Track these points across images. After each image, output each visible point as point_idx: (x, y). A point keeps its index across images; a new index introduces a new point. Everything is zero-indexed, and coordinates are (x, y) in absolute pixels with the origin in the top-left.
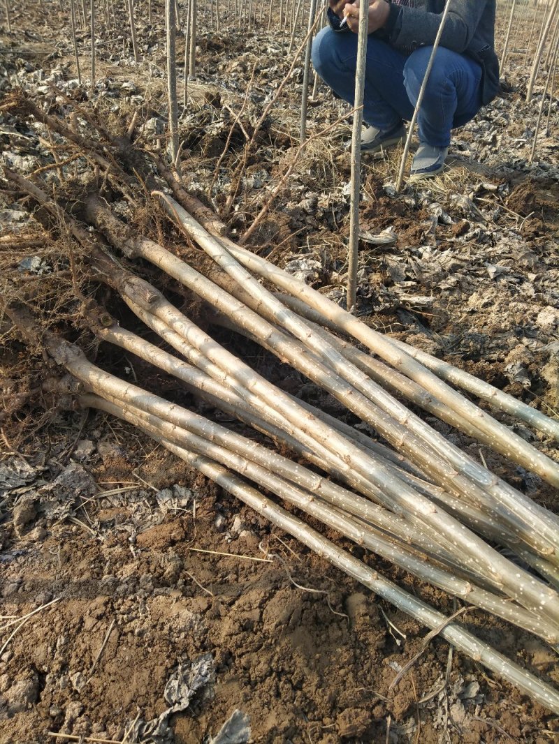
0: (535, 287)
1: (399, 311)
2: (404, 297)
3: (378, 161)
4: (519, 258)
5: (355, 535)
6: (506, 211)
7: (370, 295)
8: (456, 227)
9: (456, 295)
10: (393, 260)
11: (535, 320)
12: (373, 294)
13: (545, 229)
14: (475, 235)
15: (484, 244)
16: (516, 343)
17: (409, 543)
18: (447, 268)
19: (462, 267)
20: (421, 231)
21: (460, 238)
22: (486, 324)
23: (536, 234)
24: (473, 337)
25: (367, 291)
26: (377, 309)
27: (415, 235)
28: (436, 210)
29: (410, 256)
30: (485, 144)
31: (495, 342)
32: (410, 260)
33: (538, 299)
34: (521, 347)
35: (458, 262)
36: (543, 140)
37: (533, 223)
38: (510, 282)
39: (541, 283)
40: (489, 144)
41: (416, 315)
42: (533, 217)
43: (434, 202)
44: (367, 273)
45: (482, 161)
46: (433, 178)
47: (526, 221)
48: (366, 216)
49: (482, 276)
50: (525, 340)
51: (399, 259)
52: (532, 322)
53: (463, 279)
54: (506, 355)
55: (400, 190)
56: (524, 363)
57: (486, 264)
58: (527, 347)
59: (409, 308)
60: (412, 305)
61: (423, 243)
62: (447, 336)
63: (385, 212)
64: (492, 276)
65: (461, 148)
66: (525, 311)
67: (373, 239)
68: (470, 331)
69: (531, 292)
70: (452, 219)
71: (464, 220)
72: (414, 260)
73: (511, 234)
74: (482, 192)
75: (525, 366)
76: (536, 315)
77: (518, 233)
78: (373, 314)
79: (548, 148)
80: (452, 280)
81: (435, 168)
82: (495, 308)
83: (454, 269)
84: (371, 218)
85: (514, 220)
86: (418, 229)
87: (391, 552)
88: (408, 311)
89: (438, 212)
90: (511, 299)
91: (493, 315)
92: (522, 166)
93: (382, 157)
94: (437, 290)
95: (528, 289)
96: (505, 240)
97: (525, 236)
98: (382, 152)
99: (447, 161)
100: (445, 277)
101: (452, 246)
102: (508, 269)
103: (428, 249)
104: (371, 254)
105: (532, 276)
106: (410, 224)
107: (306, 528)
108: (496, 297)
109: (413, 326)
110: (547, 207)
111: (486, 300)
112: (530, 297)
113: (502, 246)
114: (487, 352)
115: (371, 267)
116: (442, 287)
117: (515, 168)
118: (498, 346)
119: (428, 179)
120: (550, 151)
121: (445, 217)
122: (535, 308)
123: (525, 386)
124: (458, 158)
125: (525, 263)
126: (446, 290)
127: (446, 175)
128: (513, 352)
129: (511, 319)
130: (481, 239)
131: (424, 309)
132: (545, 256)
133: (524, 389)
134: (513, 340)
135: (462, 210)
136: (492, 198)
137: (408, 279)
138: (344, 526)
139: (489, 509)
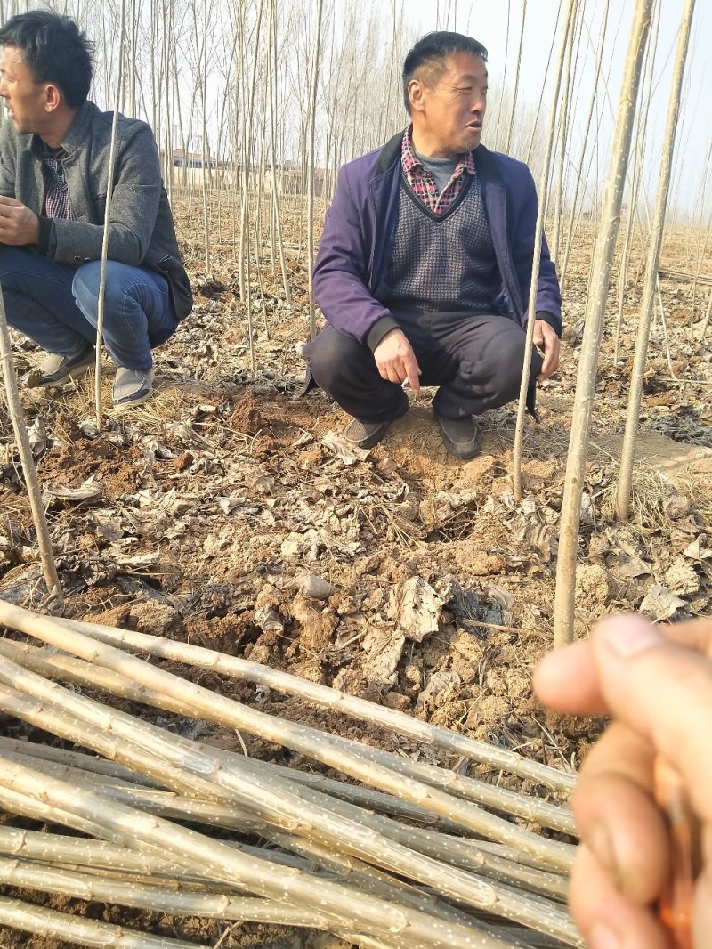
0: (274, 514)
1: (119, 578)
2: (123, 559)
3: (69, 393)
4: (252, 484)
5: (80, 890)
6: (232, 433)
7: (77, 567)
8: (178, 460)
9: (187, 542)
10: (103, 516)
11: (279, 553)
12: (81, 565)
13: (277, 447)
14: (201, 467)
15: (214, 474)
16: (262, 584)
17: (149, 874)
18: (172, 513)
19: (191, 507)
20: (135, 473)
21: (185, 473)
22: (227, 569)
23: (268, 453)
24: (214, 589)
25: (74, 561)
26: (90, 582)
27: (129, 479)
28: (151, 444)
29: (124, 507)
30: (200, 357)
31: (239, 587)
32: (125, 511)
33: (279, 527)
34: (268, 588)
35: (185, 503)
36: (264, 344)
37: (263, 442)
38: (248, 514)
39: (282, 508)
40: (205, 356)
41: (142, 578)
42: (261, 435)
43: (147, 434)
44: (73, 537)
45: (199, 377)
46: (142, 406)
47: (256, 440)
48: (62, 466)
49: (216, 513)
50: (270, 578)
51: (110, 512)
52: (277, 555)
53: (193, 522)
54: (255, 600)
55: (102, 426)
56: (274, 605)
57: (218, 498)
58: (274, 585)
59: (131, 571)
60: (133, 567)
61: (140, 487)
62: (185, 594)
63: (85, 457)
64: (227, 511)
65: (172, 365)
66: (268, 544)
67: (73, 494)
68: (210, 582)
69: (271, 521)
70: (172, 451)
71: (187, 451)
72: (129, 510)
73: (241, 457)
74: (201, 415)
75: (275, 609)
76: (279, 546)
77: (250, 456)
78: (85, 590)
79: (271, 352)
80: (179, 525)
81: (141, 394)
82: (235, 547)
83: (181, 512)
84: (69, 467)
85: (242, 441)
86: (131, 471)
87: (129, 895)
88: (131, 575)
89: (154, 446)
90: (251, 533)
91: (233, 556)
92: (244, 378)
93: (74, 388)
94: (165, 541)
95: (267, 518)
96: (235, 466)
97: (257, 458)
98: (72, 383)
99: (155, 385)
100: (171, 524)
101: (175, 484)
102: (242, 499)
103: (146, 493)
104: (75, 513)
105: (271, 502)
106: (119, 467)
107: (19, 907)
108: (233, 535)
109: (141, 592)
110: (275, 420)
111: (223, 542)
112: (271, 526)
113: (233, 473)
114: (234, 602)
115: (76, 530)
116: (170, 537)
117: (236, 382)
118: (244, 592)
119: (135, 408)
120: (274, 355)
121: (163, 450)
122: (279, 538)
123: (277, 633)
124: (169, 378)
125: (261, 489)
126: (174, 539)
127: (157, 401)
128: (260, 595)
129: (252, 557)
130: (209, 470)
131: (152, 569)
132: (282, 476)
133: (277, 636)
134: (259, 581)
135: (181, 440)
136: (214, 420)
137: (126, 535)
138: (66, 884)
139: (227, 799)
